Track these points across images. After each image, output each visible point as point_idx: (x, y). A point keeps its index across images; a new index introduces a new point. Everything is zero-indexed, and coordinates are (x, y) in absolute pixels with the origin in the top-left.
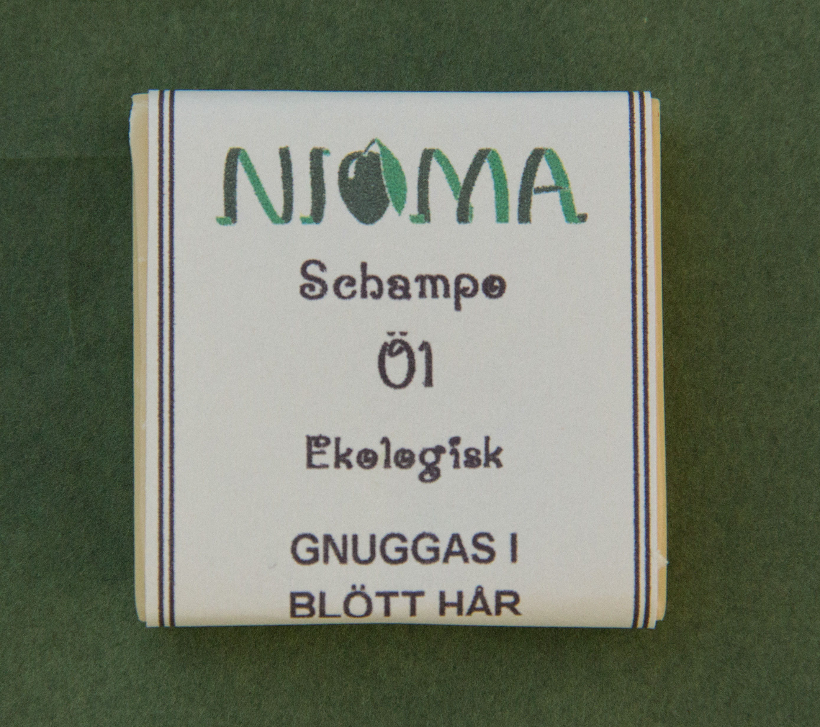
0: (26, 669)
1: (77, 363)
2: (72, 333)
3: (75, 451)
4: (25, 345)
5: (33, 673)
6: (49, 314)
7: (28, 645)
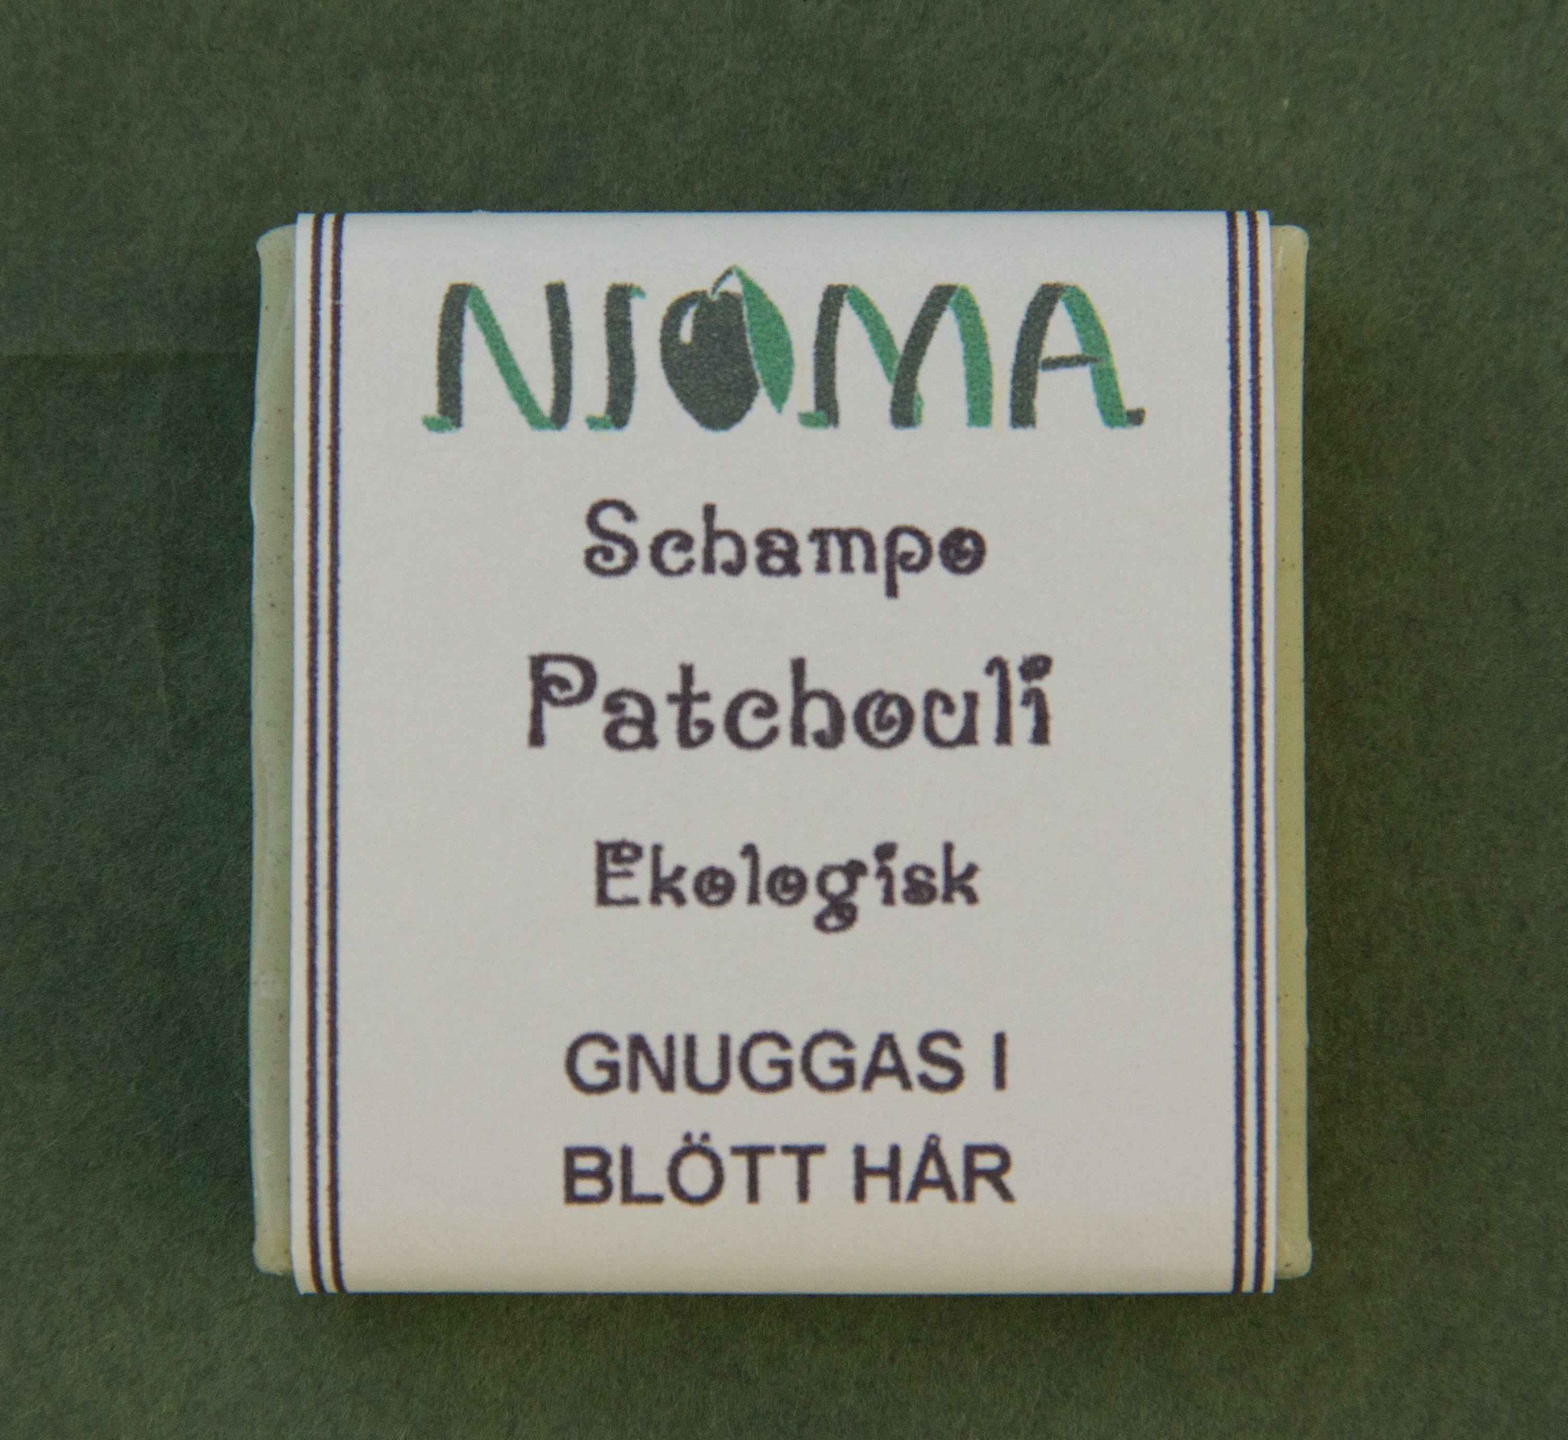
0: (63, 1347)
1: (172, 754)
2: (163, 696)
3: (165, 925)
4: (72, 717)
5: (77, 1354)
6: (120, 658)
7: (68, 1299)
